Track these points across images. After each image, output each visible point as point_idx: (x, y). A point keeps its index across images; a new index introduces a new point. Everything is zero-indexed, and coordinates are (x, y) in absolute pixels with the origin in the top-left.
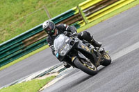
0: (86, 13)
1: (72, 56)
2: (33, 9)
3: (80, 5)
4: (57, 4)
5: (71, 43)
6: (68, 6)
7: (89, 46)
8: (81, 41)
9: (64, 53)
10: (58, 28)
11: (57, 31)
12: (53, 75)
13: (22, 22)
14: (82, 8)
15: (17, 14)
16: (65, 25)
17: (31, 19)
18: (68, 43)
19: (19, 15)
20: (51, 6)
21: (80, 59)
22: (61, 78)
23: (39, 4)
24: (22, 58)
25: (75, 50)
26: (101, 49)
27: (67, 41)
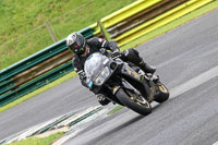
0: (111, 32)
1: (113, 86)
2: (28, 26)
3: (102, 20)
4: (65, 18)
5: (112, 66)
6: (84, 22)
7: (137, 71)
8: (126, 64)
9: (100, 81)
10: (90, 44)
11: (88, 49)
12: (61, 130)
13: (11, 47)
14: (106, 26)
15: (4, 34)
16: (100, 40)
17: (26, 42)
18: (106, 65)
19: (6, 37)
20: (58, 22)
21: (125, 89)
22: (73, 134)
23: (39, 18)
24: (12, 104)
25: (117, 76)
26: (155, 77)
27: (105, 63)
